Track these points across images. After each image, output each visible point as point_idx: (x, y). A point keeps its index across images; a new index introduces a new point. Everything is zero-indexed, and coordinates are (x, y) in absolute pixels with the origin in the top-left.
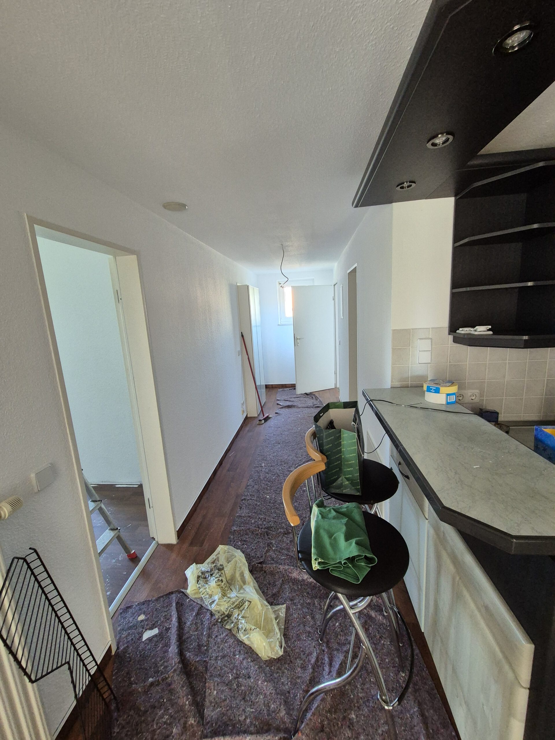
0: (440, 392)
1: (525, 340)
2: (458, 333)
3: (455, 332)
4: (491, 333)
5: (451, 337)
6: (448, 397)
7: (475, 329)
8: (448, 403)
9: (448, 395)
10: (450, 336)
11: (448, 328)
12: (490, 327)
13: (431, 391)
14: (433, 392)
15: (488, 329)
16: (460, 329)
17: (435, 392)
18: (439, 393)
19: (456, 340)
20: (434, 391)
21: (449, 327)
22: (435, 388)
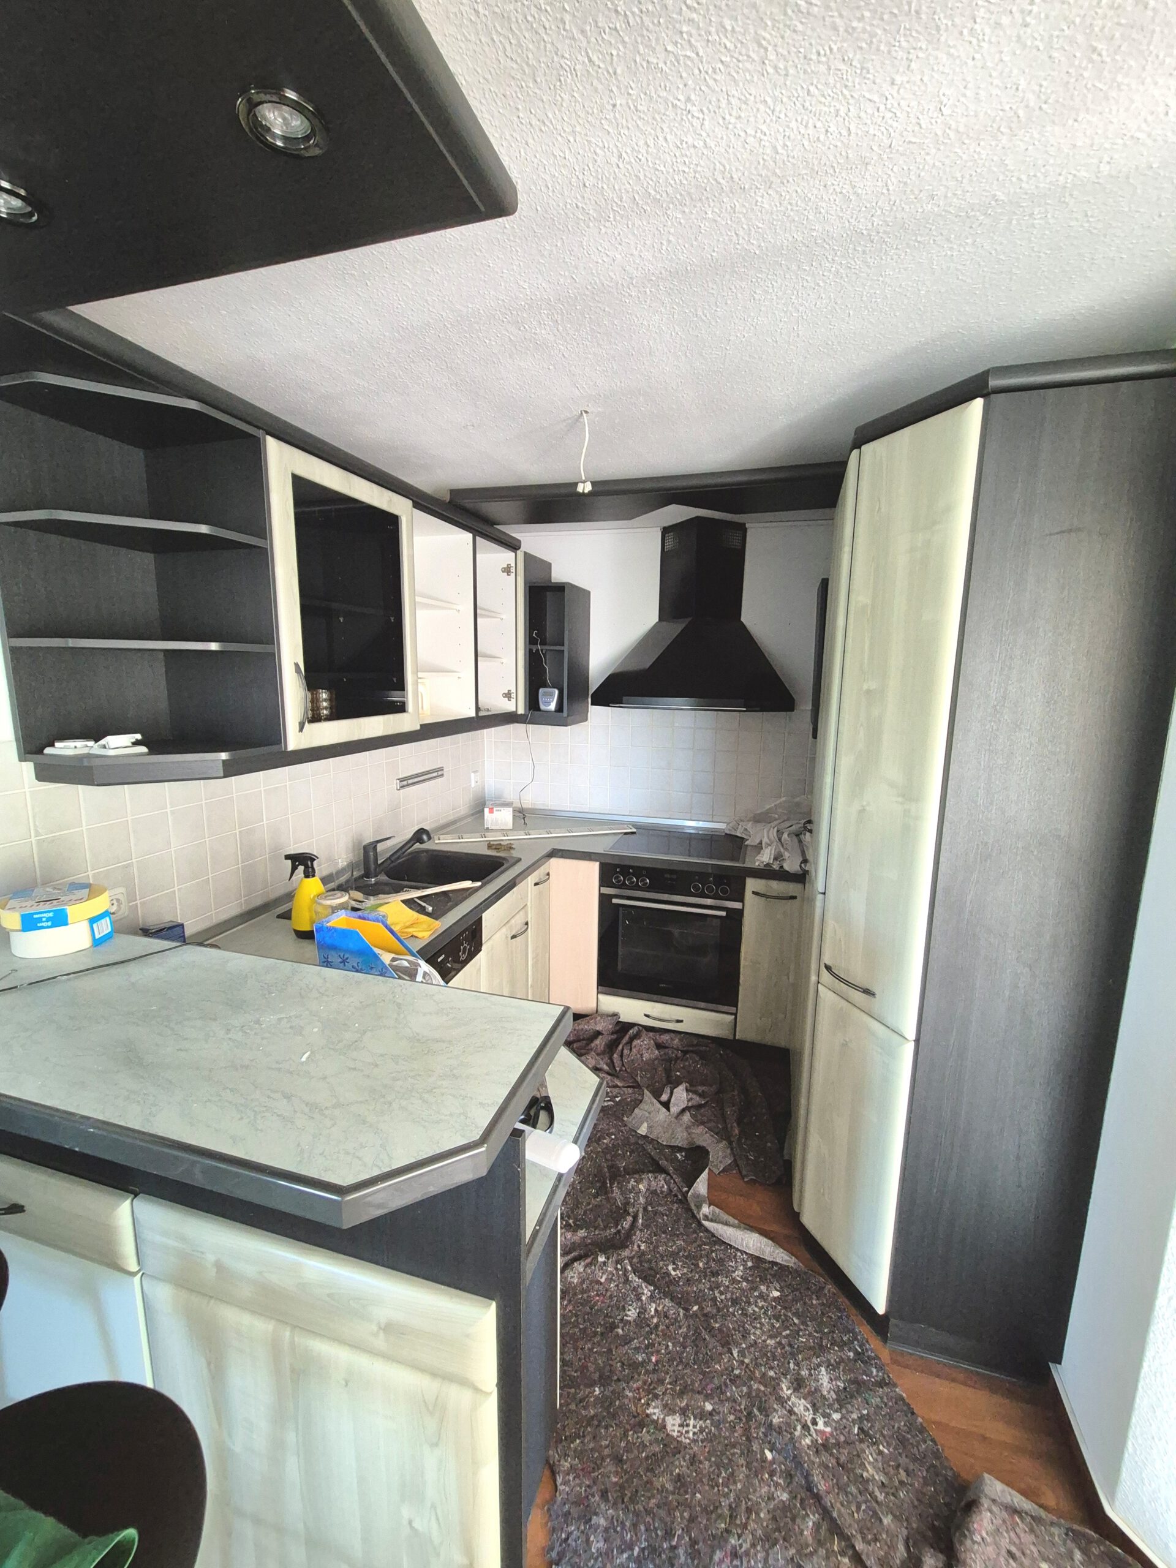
0: (70, 921)
1: (224, 761)
2: (47, 755)
3: (40, 751)
4: (143, 749)
5: (28, 768)
6: (95, 926)
7: (102, 742)
8: (97, 943)
9: (93, 921)
10: (23, 763)
11: (14, 744)
12: (139, 736)
13: (39, 925)
14: (48, 927)
15: (134, 740)
16: (57, 744)
17: (53, 926)
18: (66, 924)
19: (48, 773)
20: (49, 924)
21: (17, 740)
22: (51, 915)
